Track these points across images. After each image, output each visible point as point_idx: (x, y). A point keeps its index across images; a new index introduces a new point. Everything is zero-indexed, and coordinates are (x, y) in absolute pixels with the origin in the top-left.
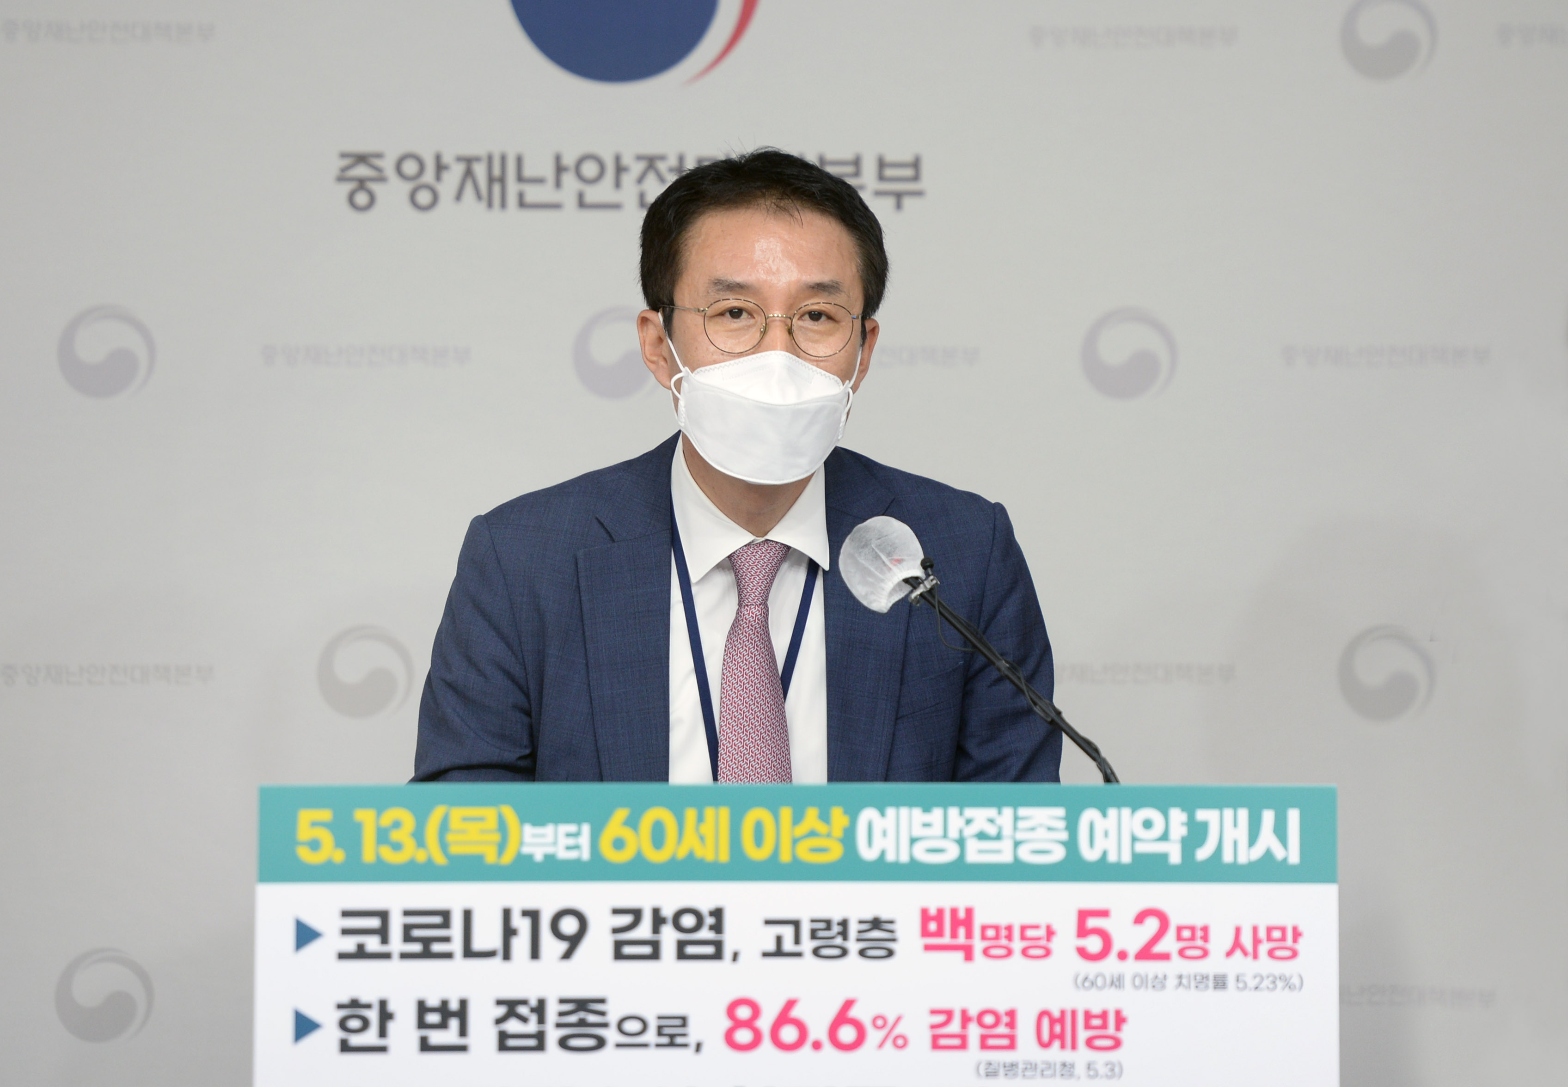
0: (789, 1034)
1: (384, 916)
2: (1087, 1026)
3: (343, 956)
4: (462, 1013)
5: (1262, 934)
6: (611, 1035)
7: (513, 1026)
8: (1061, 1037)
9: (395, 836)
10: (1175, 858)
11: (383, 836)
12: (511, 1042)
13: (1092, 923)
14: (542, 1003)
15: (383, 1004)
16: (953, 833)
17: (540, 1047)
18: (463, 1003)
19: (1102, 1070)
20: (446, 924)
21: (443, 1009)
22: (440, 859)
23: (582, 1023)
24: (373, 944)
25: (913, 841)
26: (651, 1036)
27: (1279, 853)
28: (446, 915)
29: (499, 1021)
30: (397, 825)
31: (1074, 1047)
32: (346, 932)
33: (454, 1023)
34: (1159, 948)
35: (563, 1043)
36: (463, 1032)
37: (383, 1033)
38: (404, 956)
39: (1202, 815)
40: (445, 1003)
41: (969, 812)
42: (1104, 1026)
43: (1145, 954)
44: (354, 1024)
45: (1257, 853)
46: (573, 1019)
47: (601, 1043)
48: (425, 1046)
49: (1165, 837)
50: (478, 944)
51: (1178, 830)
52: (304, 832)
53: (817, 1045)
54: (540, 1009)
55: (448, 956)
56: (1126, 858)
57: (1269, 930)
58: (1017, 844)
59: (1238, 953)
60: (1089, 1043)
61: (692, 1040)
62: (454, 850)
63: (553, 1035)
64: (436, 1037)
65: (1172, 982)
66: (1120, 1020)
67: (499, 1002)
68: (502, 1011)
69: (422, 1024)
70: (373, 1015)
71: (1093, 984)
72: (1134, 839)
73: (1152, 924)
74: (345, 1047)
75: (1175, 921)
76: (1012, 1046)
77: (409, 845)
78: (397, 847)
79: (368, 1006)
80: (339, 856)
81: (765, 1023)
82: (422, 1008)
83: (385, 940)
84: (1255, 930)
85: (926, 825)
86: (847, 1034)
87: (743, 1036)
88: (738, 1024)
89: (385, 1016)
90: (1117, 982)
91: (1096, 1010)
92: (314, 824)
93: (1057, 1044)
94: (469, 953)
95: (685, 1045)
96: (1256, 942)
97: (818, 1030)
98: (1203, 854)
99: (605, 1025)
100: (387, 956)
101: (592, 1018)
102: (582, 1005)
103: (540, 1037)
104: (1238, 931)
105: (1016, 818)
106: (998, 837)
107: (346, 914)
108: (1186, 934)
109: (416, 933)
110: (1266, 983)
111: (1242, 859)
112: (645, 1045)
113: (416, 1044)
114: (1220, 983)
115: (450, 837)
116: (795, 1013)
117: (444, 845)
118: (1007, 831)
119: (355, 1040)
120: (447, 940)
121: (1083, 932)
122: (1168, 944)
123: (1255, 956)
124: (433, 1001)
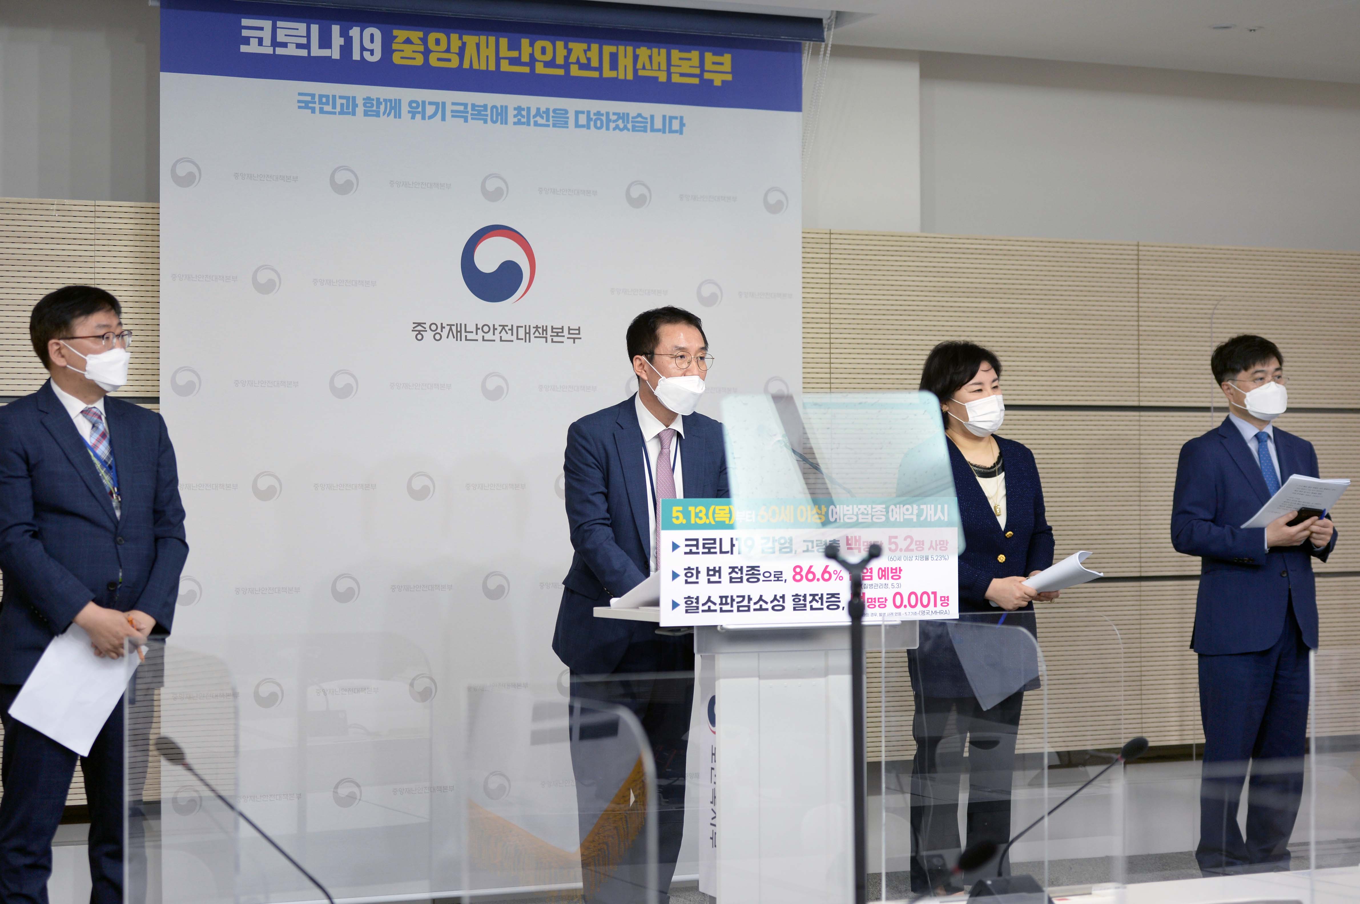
0: (810, 576)
1: (697, 540)
2: (892, 572)
3: (686, 553)
4: (719, 571)
5: (938, 543)
6: (761, 577)
7: (734, 575)
8: (885, 576)
9: (700, 515)
10: (915, 520)
11: (697, 515)
12: (733, 580)
13: (893, 540)
14: (742, 567)
15: (697, 568)
16: (855, 513)
17: (741, 582)
18: (720, 568)
19: (896, 586)
20: (715, 543)
21: (714, 570)
22: (713, 523)
23: (753, 574)
24: (694, 549)
25: (844, 515)
26: (772, 578)
27: (942, 518)
28: (715, 540)
29: (730, 573)
30: (701, 511)
31: (888, 579)
32: (687, 545)
33: (717, 574)
34: (911, 547)
35: (748, 580)
36: (720, 577)
37: (697, 578)
38: (703, 553)
39: (922, 507)
40: (715, 568)
41: (859, 506)
42: (896, 572)
43: (907, 549)
44: (689, 575)
45: (937, 518)
46: (750, 572)
47: (758, 580)
48: (709, 582)
49: (912, 514)
50: (724, 550)
51: (915, 512)
52: (675, 514)
53: (818, 580)
54: (741, 570)
55: (715, 553)
56: (902, 520)
57: (940, 541)
58: (872, 516)
59: (932, 549)
60: (892, 577)
61: (783, 579)
62: (717, 519)
63: (745, 578)
64: (712, 579)
65: (914, 558)
66: (900, 570)
67: (730, 568)
68: (731, 570)
69: (708, 575)
70: (694, 572)
71: (893, 559)
72: (904, 514)
73: (909, 540)
74: (687, 582)
75: (915, 539)
76: (871, 579)
77: (704, 517)
78: (701, 518)
79: (693, 569)
80: (684, 522)
81: (804, 573)
82: (708, 570)
83: (697, 548)
84: (936, 541)
85: (848, 510)
86: (826, 576)
87: (798, 577)
88: (797, 573)
89: (698, 572)
90: (899, 559)
91: (894, 568)
92: (677, 511)
93: (883, 578)
94: (721, 552)
95: (782, 580)
96: (936, 545)
97: (819, 575)
98: (922, 519)
99: (759, 574)
100: (698, 553)
101: (756, 572)
102: (753, 568)
103: (741, 578)
104: (932, 542)
105: (872, 508)
106: (867, 514)
107: (687, 540)
108: (918, 543)
109: (706, 546)
110: (939, 558)
111: (933, 520)
112: (771, 581)
113: (707, 581)
114: (927, 559)
115: (716, 516)
116: (812, 570)
117: (714, 518)
118: (870, 512)
119: (689, 580)
120: (715, 548)
121: (890, 543)
122: (913, 546)
123: (936, 550)
124: (711, 568)
